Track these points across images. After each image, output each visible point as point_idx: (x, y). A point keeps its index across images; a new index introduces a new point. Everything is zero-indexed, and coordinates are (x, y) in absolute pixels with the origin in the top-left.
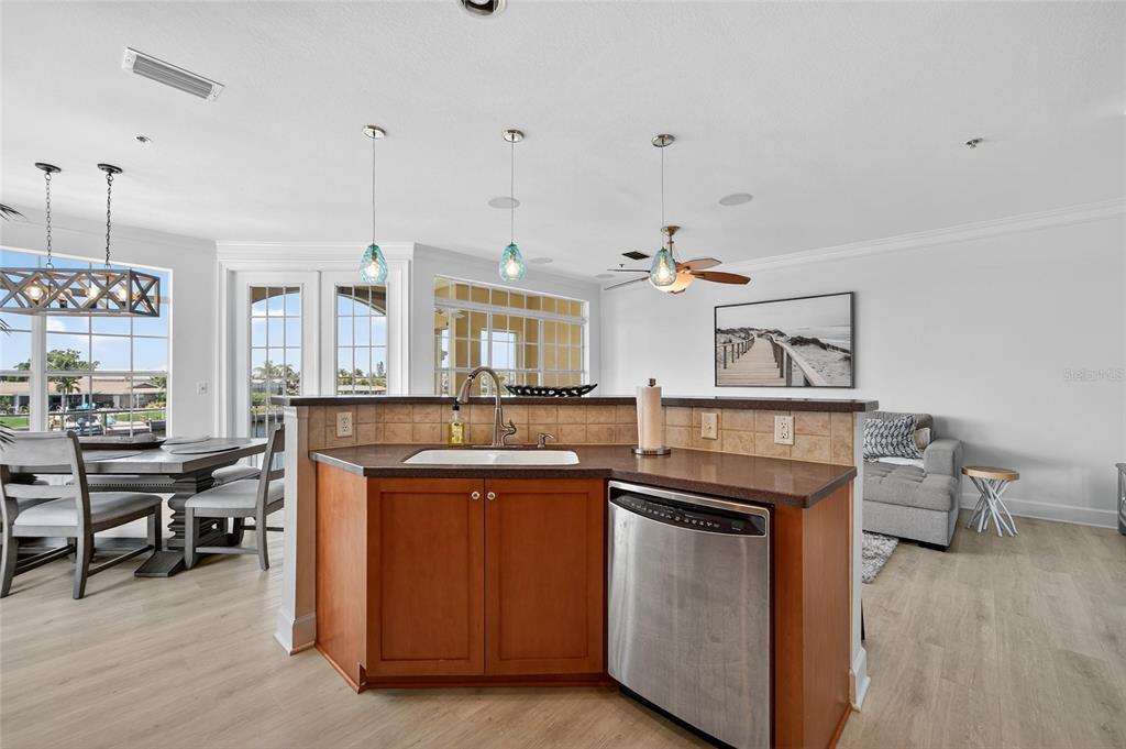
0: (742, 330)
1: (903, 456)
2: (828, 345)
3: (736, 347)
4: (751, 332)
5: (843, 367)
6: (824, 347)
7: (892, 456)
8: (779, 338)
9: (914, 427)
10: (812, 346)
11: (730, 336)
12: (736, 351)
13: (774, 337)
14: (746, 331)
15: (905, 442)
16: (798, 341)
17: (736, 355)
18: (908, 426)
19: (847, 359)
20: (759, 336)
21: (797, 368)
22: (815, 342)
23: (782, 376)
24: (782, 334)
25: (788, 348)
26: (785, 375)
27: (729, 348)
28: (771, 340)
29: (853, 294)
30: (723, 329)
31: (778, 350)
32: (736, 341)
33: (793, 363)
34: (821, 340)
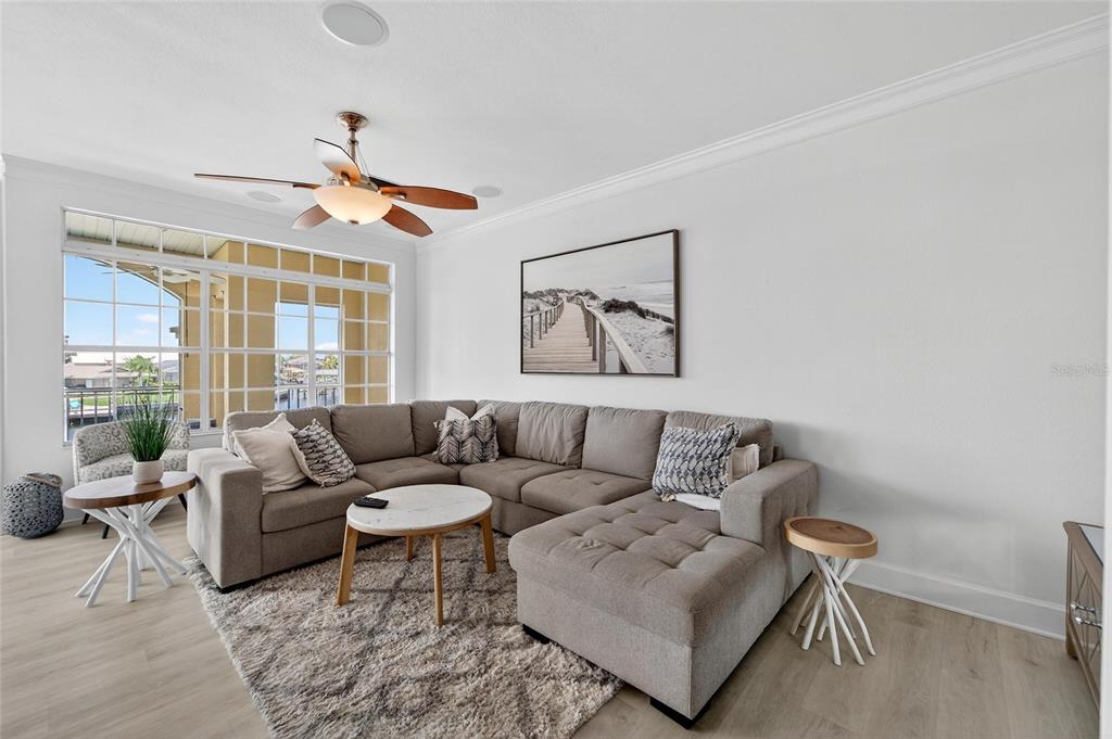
0: (551, 292)
1: (706, 494)
2: (648, 311)
3: (543, 315)
4: (560, 295)
5: (666, 344)
6: (642, 313)
7: (691, 491)
8: (592, 302)
9: (733, 443)
10: (629, 313)
11: (537, 301)
12: (543, 322)
13: (585, 299)
14: (554, 293)
15: (714, 469)
16: (613, 307)
17: (543, 329)
18: (726, 441)
19: (670, 331)
20: (570, 300)
21: (612, 346)
22: (632, 306)
23: (594, 359)
24: (594, 297)
25: (602, 317)
26: (598, 357)
27: (536, 319)
28: (582, 305)
29: (676, 233)
30: (531, 292)
31: (590, 318)
32: (544, 308)
33: (608, 339)
34: (640, 304)
